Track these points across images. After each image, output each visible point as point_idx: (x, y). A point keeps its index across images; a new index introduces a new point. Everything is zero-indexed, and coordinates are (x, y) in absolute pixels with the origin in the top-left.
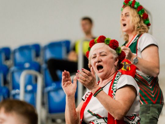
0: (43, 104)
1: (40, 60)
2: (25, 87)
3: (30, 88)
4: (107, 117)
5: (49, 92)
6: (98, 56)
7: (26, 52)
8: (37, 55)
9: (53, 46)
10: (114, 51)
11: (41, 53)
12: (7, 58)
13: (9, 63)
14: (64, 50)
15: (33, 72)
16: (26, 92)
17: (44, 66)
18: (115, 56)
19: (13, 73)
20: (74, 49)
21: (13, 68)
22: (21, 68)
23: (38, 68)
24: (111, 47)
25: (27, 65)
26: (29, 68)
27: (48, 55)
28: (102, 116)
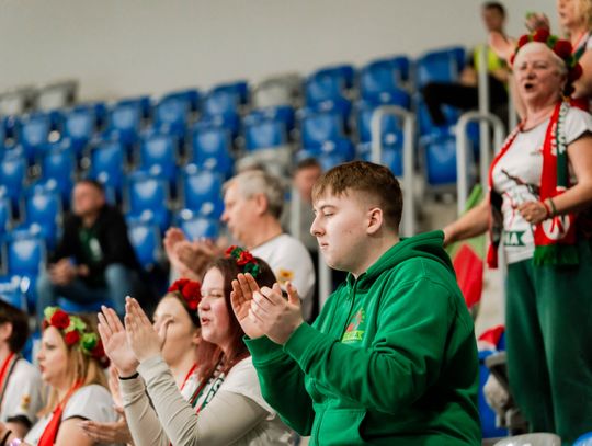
0: (417, 168)
1: (409, 87)
2: (383, 137)
3: (391, 139)
4: (539, 184)
5: (427, 147)
6: (529, 66)
7: (384, 73)
8: (404, 77)
9: (432, 59)
10: (562, 61)
11: (411, 73)
12: (349, 86)
13: (351, 95)
14: (452, 66)
15: (397, 110)
16: (384, 146)
17: (417, 97)
18: (562, 71)
19: (360, 113)
20: (472, 63)
21: (360, 104)
22: (374, 102)
23: (406, 102)
24: (557, 53)
25: (385, 97)
26: (391, 103)
27: (424, 76)
28: (525, 180)
